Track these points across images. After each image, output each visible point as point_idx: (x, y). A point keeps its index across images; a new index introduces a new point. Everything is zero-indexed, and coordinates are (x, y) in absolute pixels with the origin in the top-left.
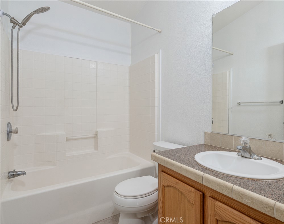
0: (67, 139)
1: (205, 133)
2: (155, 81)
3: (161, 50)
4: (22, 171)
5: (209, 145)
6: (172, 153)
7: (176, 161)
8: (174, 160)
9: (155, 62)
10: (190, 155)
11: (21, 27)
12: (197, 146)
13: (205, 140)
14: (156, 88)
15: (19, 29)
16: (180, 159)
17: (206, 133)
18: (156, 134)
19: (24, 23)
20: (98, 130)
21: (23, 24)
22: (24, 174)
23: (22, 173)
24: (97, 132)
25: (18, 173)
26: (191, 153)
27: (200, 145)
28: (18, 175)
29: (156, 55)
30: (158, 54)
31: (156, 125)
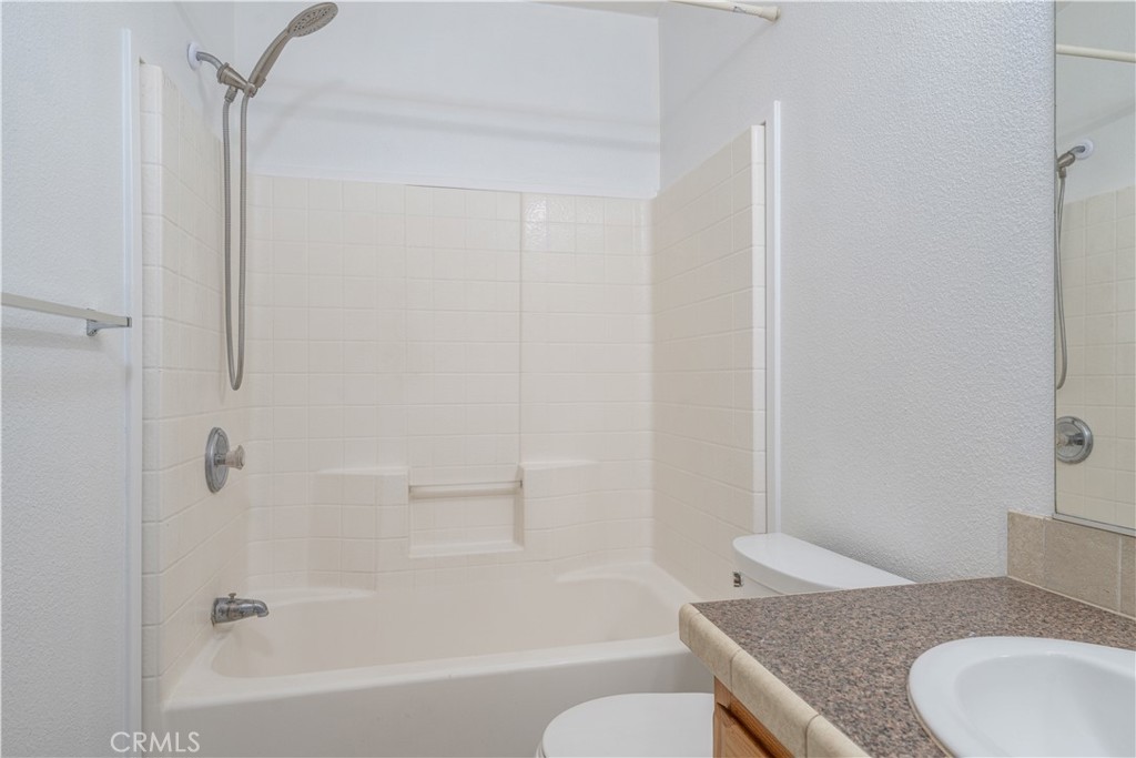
0: (414, 495)
1: (1012, 517)
2: (751, 251)
3: (777, 106)
4: (253, 602)
5: (1033, 590)
6: (788, 619)
7: (788, 682)
8: (776, 670)
9: (750, 164)
10: (886, 647)
11: (251, 93)
12: (952, 587)
13: (1010, 557)
14: (755, 283)
15: (245, 101)
16: (817, 665)
17: (1020, 516)
18: (759, 497)
19: (258, 79)
20: (524, 463)
21: (255, 83)
22: (260, 610)
23: (255, 608)
24: (520, 471)
25: (244, 606)
26: (902, 635)
27: (977, 581)
28: (242, 614)
29: (757, 132)
30: (764, 124)
31: (759, 456)
